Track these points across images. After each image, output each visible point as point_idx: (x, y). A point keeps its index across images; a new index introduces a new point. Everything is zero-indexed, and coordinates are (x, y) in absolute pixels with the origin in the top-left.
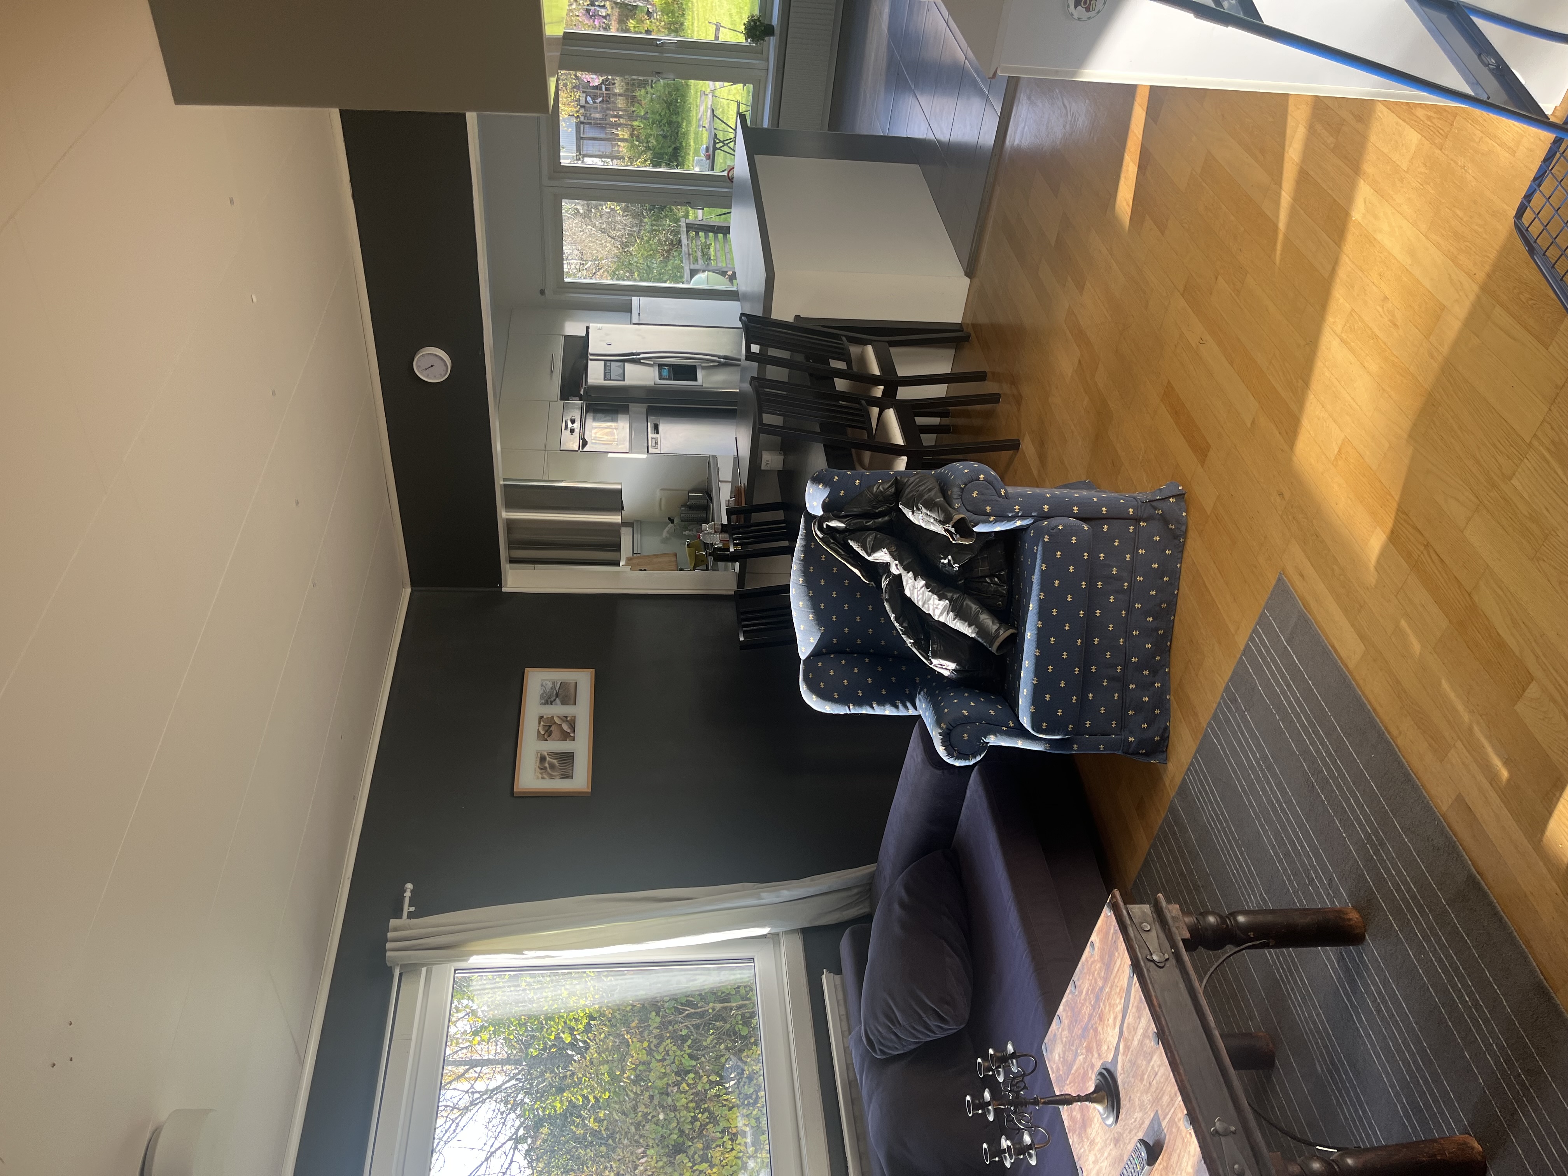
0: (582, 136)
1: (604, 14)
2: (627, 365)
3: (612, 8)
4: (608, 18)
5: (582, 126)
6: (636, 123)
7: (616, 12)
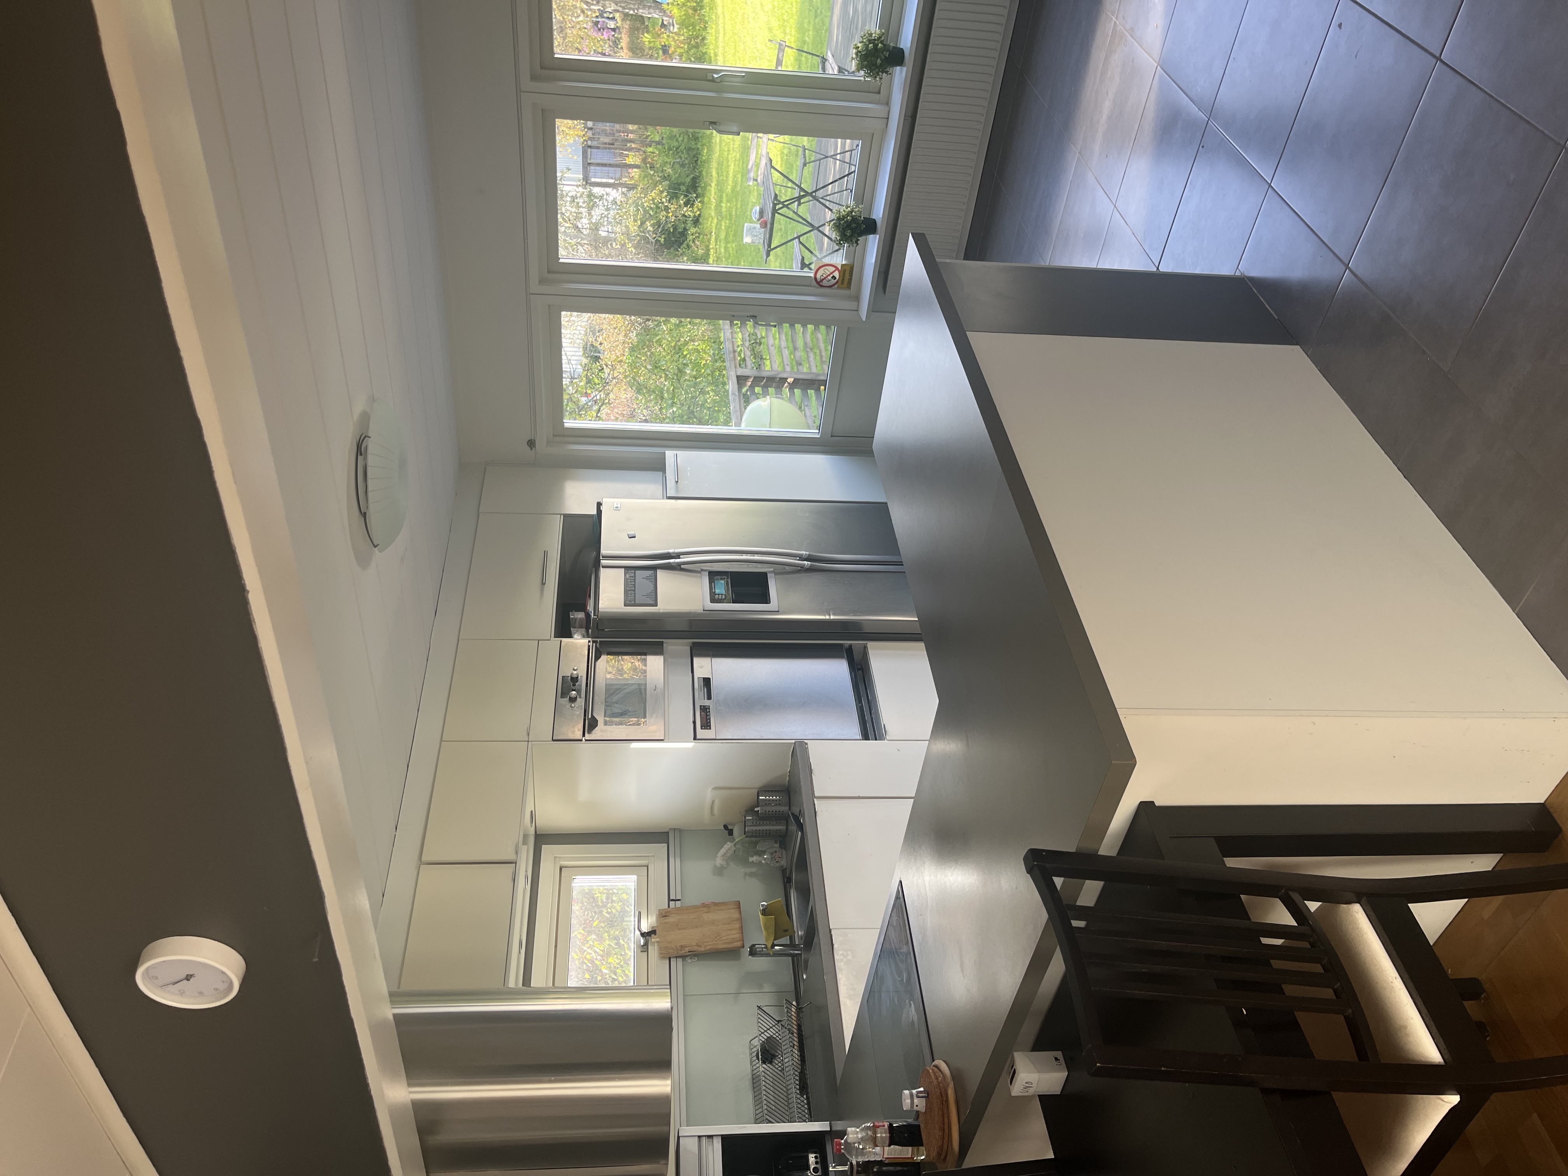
0: (589, 162)
1: (612, 27)
2: (660, 573)
3: (623, 20)
4: (617, 31)
5: (589, 150)
6: (650, 149)
7: (627, 25)
